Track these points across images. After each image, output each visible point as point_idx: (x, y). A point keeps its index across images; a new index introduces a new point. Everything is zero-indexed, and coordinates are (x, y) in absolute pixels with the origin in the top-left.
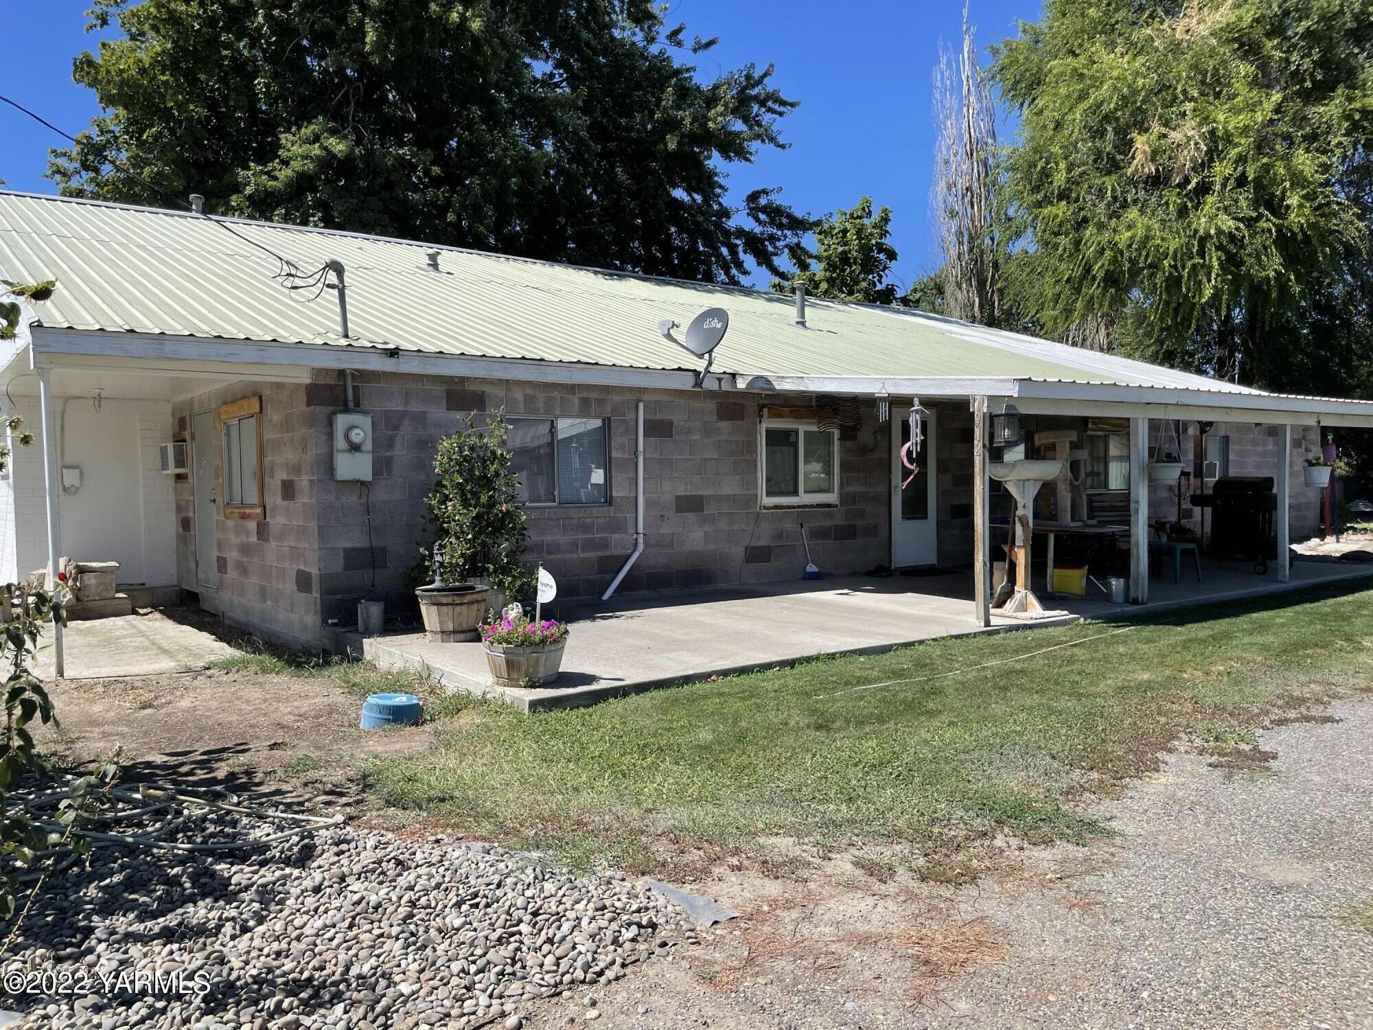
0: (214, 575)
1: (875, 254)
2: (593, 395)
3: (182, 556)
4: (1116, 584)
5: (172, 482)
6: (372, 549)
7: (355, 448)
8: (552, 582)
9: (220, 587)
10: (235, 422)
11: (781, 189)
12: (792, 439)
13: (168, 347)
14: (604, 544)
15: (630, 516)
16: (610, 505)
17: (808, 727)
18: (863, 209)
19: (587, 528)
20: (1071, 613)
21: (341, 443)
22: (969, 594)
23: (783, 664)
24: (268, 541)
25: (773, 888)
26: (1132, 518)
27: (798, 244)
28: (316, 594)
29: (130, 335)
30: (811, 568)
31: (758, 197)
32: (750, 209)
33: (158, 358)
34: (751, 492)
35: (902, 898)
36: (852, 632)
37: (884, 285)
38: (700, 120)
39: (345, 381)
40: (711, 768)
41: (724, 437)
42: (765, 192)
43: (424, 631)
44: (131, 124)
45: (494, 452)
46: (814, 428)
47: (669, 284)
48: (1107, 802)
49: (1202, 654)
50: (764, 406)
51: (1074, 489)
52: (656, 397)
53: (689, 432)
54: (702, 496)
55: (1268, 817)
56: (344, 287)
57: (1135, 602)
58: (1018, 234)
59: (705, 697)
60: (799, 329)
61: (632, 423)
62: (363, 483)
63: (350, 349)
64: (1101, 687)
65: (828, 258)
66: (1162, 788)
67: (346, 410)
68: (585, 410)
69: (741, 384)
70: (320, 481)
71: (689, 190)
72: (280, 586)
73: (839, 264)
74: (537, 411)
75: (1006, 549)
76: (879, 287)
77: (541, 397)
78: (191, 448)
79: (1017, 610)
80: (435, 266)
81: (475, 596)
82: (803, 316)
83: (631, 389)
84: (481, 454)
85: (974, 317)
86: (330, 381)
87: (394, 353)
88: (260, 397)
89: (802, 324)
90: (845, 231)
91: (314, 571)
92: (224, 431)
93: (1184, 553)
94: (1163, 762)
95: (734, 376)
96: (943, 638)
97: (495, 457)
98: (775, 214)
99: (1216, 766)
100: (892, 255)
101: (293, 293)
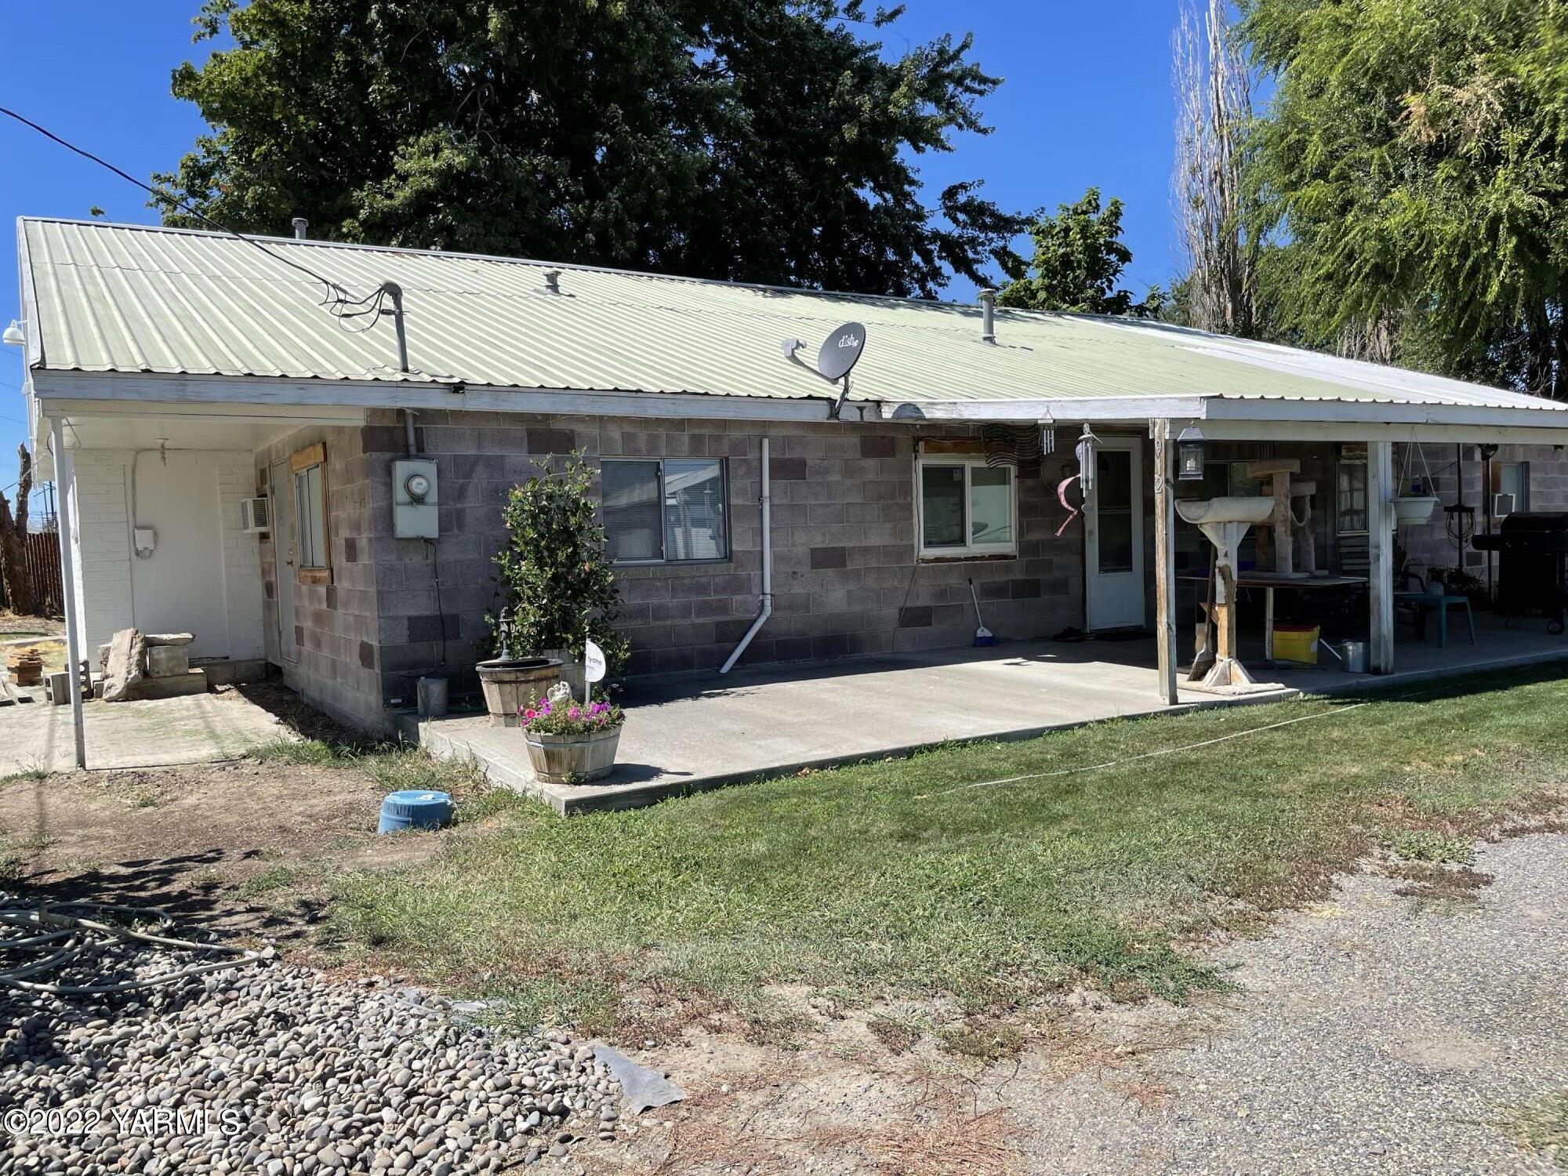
0: (294, 648)
1: (1104, 255)
2: (706, 431)
3: (267, 624)
4: (1353, 649)
5: (256, 542)
6: (441, 618)
7: (417, 500)
8: (601, 657)
9: (299, 661)
10: (304, 472)
11: (981, 182)
12: (956, 476)
13: (192, 389)
14: (724, 608)
15: (756, 573)
16: (730, 560)
17: (891, 836)
18: (1089, 202)
19: (702, 589)
20: (1288, 686)
21: (400, 495)
22: (1151, 662)
23: (896, 753)
24: (335, 608)
25: (749, 1059)
26: (1372, 567)
27: (1004, 248)
28: (377, 670)
29: (146, 375)
30: (983, 632)
31: (956, 194)
32: (947, 208)
33: (179, 401)
34: (904, 543)
35: (909, 1078)
36: (998, 712)
37: (1115, 293)
38: (880, 105)
39: (405, 422)
40: (750, 890)
41: (871, 477)
42: (963, 186)
43: (488, 713)
44: (241, 143)
45: (576, 502)
46: (982, 464)
47: (843, 299)
48: (1241, 943)
49: (1439, 740)
50: (920, 439)
51: (1295, 532)
52: (784, 432)
53: (827, 472)
54: (843, 549)
55: (1449, 969)
56: (401, 313)
57: (1377, 671)
58: (1271, 223)
59: (784, 796)
60: (987, 347)
61: (756, 463)
62: (428, 541)
63: (406, 384)
64: (1291, 784)
65: (1046, 262)
66: (1321, 925)
67: (407, 456)
68: (697, 447)
69: (887, 413)
70: (378, 539)
71: (879, 189)
72: (348, 660)
73: (1058, 268)
74: (637, 452)
75: (1206, 608)
76: (1109, 294)
77: (643, 436)
78: (272, 505)
79: (1218, 683)
80: (554, 287)
81: (544, 673)
82: (990, 329)
83: (753, 423)
84: (562, 504)
85: (1225, 326)
86: (388, 423)
87: (459, 388)
88: (324, 444)
89: (990, 339)
90: (1067, 230)
91: (375, 644)
92: (295, 483)
93: (1451, 608)
94: (1337, 887)
95: (878, 403)
96: (1112, 720)
97: (578, 508)
98: (978, 213)
99: (1406, 894)
100: (1125, 256)
101: (343, 321)
